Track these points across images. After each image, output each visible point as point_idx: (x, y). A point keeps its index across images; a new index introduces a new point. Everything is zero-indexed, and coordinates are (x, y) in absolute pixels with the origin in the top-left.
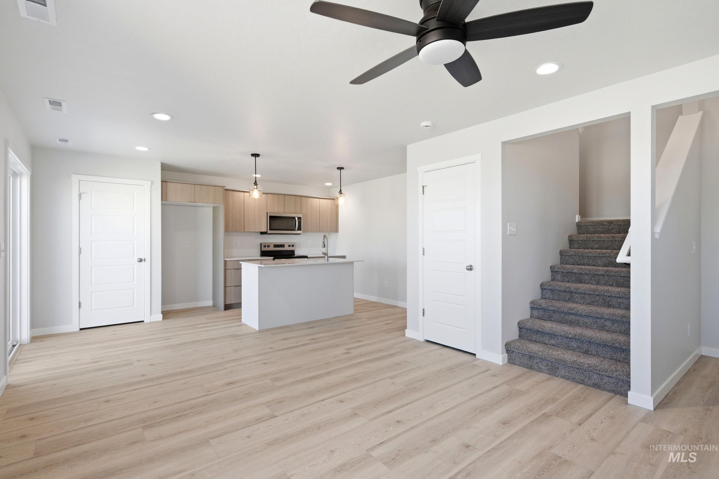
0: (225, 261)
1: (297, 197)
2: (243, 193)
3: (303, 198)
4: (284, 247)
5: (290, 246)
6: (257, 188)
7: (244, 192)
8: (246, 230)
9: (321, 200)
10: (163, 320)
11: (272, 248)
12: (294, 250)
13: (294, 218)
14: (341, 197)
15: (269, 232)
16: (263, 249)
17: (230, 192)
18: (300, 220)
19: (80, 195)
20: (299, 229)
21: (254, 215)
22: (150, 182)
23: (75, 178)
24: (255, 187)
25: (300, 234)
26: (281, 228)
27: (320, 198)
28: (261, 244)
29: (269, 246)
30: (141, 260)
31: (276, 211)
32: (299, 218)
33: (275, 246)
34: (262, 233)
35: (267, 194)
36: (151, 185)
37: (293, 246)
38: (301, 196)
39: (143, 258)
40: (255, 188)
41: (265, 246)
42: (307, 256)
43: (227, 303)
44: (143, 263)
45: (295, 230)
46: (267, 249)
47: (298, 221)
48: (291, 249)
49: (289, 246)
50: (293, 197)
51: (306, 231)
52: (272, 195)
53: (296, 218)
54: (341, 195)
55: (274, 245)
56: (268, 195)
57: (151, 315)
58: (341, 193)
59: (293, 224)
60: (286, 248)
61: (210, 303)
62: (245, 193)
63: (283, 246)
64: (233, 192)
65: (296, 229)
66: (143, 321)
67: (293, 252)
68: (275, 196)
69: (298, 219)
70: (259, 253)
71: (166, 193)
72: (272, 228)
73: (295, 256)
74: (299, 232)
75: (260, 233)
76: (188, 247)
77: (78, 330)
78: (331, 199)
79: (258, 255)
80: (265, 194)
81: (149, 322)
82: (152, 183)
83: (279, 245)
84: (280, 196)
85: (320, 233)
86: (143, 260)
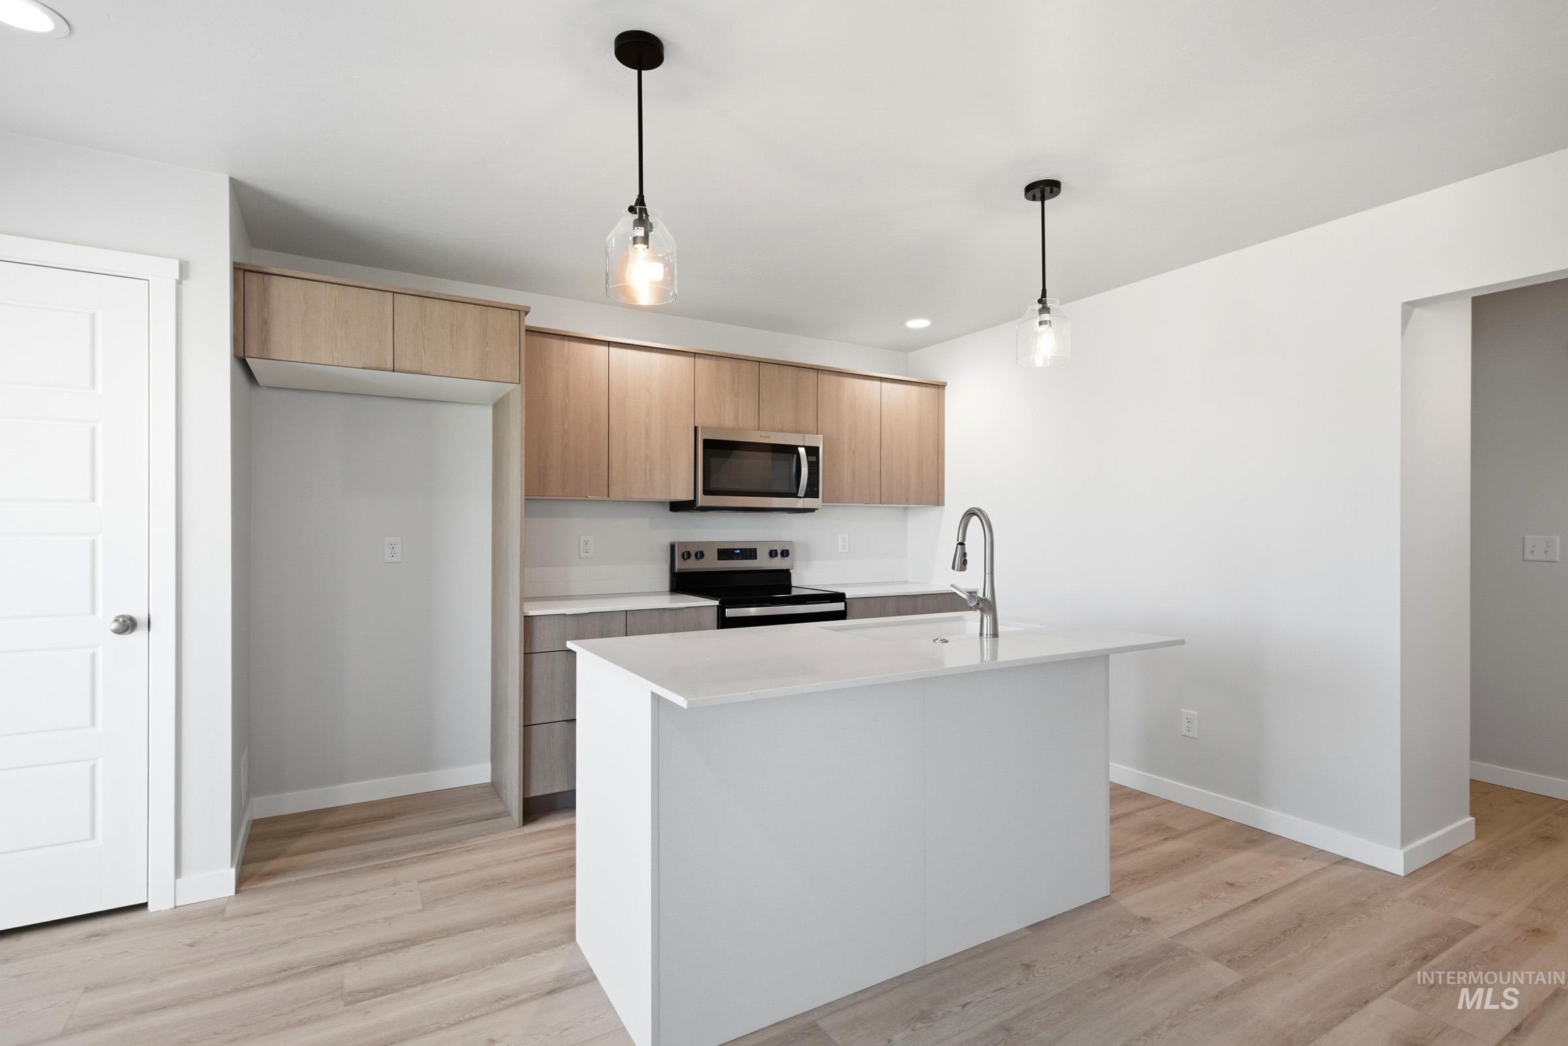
0: (528, 621)
1: (803, 373)
2: (604, 349)
3: (825, 378)
4: (755, 558)
5: (776, 555)
6: (645, 240)
7: (609, 344)
8: (616, 493)
9: (885, 385)
10: (238, 891)
11: (712, 563)
12: (788, 570)
13: (793, 449)
14: (1044, 327)
15: (703, 500)
16: (680, 565)
17: (556, 343)
18: (813, 459)
20: (812, 492)
21: (647, 435)
22: (175, 265)
24: (640, 232)
25: (812, 510)
26: (747, 488)
27: (881, 379)
28: (672, 547)
29: (700, 555)
30: (128, 625)
31: (728, 421)
32: (812, 451)
33: (724, 554)
34: (677, 506)
35: (695, 355)
36: (178, 277)
37: (785, 553)
38: (818, 370)
39: (140, 615)
40: (635, 240)
41: (686, 556)
42: (843, 595)
43: (537, 791)
44: (138, 636)
45: (794, 496)
46: (693, 565)
47: (809, 462)
48: (778, 564)
49: (773, 554)
50: (790, 372)
51: (835, 499)
52: (712, 363)
53: (802, 451)
54: (1046, 317)
55: (718, 550)
56: (699, 361)
57: (178, 873)
58: (1045, 309)
59: (791, 468)
60: (763, 562)
61: (481, 773)
62: (611, 349)
63: (750, 553)
64: (566, 343)
65: (801, 491)
66: (144, 905)
67: (784, 576)
68: (727, 364)
69: (807, 455)
70: (664, 582)
71: (265, 323)
72: (713, 486)
73: (795, 592)
74: (809, 503)
75: (668, 507)
76: (394, 559)
78: (922, 386)
79: (661, 593)
80: (688, 356)
81: (175, 907)
82: (184, 269)
83: (738, 551)
84: (743, 364)
85: (881, 505)
86: (138, 625)
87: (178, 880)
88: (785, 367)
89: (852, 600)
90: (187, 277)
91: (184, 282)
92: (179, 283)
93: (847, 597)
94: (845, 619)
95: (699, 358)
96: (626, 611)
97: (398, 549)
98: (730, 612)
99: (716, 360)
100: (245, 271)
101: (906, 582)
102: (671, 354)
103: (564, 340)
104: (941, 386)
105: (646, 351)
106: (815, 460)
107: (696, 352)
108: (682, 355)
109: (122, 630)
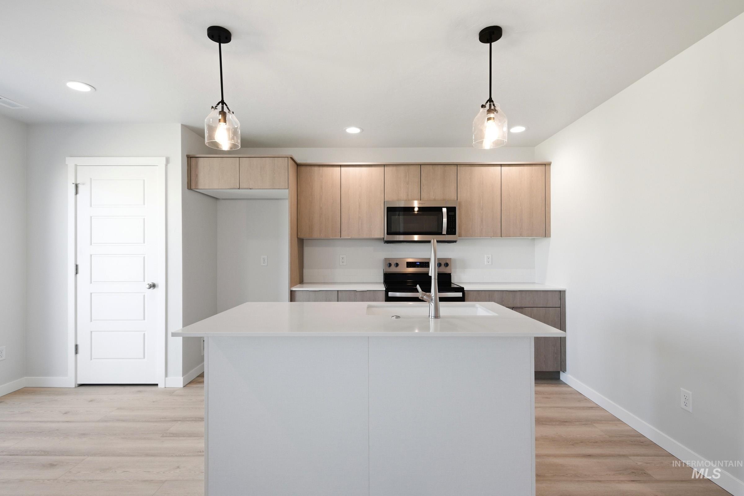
0: (291, 291)
1: (448, 168)
2: (339, 169)
3: (462, 169)
4: (428, 267)
5: (441, 266)
7: (341, 166)
9: (505, 168)
10: (185, 386)
11: (403, 269)
12: (449, 274)
13: (438, 209)
15: (388, 238)
16: (387, 270)
17: (316, 169)
19: (77, 186)
20: (451, 231)
21: (359, 206)
22: (164, 160)
23: (71, 162)
25: (452, 242)
26: (412, 231)
27: (501, 165)
28: (384, 261)
29: (398, 265)
30: (153, 286)
31: (402, 196)
32: (451, 209)
33: (410, 265)
37: (446, 265)
38: (457, 165)
41: (389, 265)
42: (463, 288)
44: (156, 289)
45: (441, 234)
46: (395, 270)
47: (448, 216)
49: (438, 265)
50: (439, 169)
52: (394, 168)
53: (444, 210)
55: (407, 262)
57: (166, 375)
59: (437, 221)
62: (342, 168)
63: (425, 265)
65: (444, 232)
66: (157, 385)
68: (402, 168)
69: (448, 211)
70: (382, 278)
71: (197, 176)
72: (393, 230)
74: (450, 238)
76: (264, 265)
77: (73, 385)
78: (532, 166)
79: (380, 283)
80: (381, 167)
81: (165, 387)
82: (168, 161)
83: (418, 263)
84: (411, 167)
85: (502, 238)
86: (156, 286)
87: (166, 378)
88: (436, 165)
89: (469, 292)
90: (169, 163)
91: (168, 165)
92: (166, 165)
93: (465, 290)
94: (464, 301)
95: (387, 167)
96: (338, 291)
97: (266, 261)
98: (391, 294)
99: (396, 167)
100: (191, 157)
101: (534, 283)
102: (371, 167)
103: (320, 167)
104: (547, 165)
105: (359, 167)
106: (453, 214)
107: (384, 164)
108: (377, 167)
109: (149, 287)
